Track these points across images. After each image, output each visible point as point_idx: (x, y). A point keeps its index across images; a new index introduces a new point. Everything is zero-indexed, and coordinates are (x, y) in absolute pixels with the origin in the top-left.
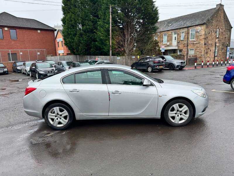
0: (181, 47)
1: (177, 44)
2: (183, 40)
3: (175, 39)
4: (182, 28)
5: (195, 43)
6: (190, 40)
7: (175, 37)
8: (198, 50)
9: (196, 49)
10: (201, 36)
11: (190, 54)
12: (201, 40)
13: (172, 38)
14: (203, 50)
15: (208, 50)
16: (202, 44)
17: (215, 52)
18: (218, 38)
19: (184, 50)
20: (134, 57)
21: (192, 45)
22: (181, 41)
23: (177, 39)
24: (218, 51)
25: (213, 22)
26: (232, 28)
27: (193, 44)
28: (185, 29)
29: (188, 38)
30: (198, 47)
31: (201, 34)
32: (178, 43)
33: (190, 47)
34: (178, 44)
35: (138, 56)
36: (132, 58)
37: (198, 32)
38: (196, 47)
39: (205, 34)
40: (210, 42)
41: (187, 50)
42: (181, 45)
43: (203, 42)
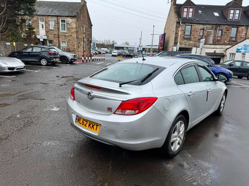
0: (51, 37)
1: (46, 34)
2: (53, 30)
3: (43, 27)
4: (51, 16)
5: (67, 35)
6: (61, 31)
7: (43, 25)
8: (70, 43)
9: (68, 42)
10: (73, 28)
11: (63, 47)
12: (72, 33)
13: (38, 26)
14: (76, 44)
15: (79, 44)
16: (74, 37)
17: (84, 47)
18: (85, 33)
19: (55, 41)
20: (9, 44)
21: (63, 37)
22: (50, 31)
23: (46, 27)
24: (85, 46)
25: (81, 16)
26: (92, 25)
27: (65, 35)
28: (54, 17)
29: (58, 28)
30: (70, 40)
31: (72, 27)
32: (47, 32)
33: (62, 39)
34: (48, 34)
35: (14, 43)
36: (6, 45)
37: (69, 24)
38: (68, 40)
39: (76, 28)
40: (80, 37)
41: (59, 42)
42: (51, 35)
43: (74, 35)
